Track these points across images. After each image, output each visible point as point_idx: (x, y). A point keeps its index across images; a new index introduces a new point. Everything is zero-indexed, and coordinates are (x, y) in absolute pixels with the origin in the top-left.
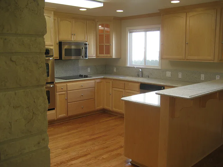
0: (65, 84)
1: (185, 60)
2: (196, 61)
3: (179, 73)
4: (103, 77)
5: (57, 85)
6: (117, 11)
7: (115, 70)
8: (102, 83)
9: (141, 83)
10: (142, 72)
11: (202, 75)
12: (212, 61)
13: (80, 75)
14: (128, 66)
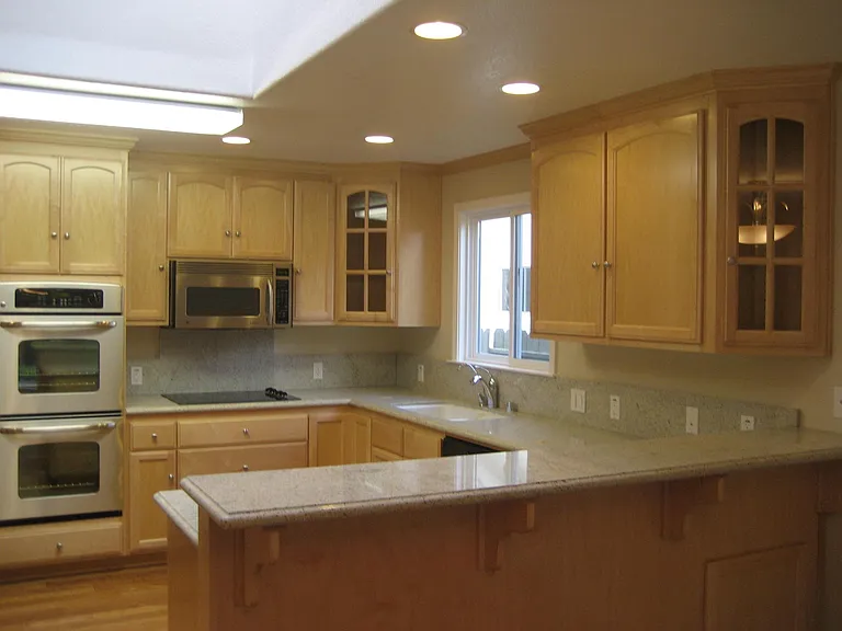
0: (169, 422)
1: (607, 342)
2: (643, 345)
3: (612, 397)
4: (346, 401)
5: (136, 424)
6: (369, 139)
7: (421, 377)
8: (343, 423)
9: (446, 433)
10: (497, 386)
11: (689, 409)
12: (696, 349)
13: (271, 389)
14: (460, 359)
